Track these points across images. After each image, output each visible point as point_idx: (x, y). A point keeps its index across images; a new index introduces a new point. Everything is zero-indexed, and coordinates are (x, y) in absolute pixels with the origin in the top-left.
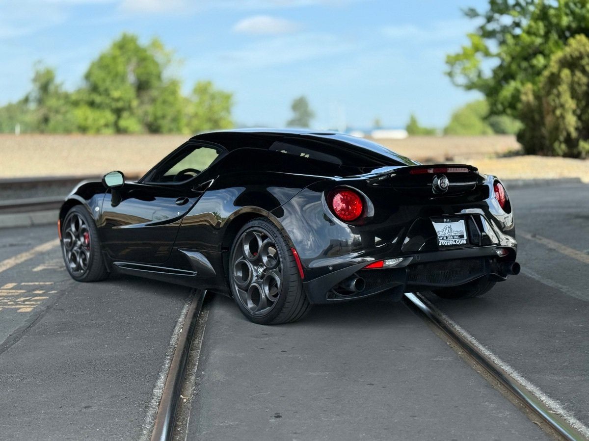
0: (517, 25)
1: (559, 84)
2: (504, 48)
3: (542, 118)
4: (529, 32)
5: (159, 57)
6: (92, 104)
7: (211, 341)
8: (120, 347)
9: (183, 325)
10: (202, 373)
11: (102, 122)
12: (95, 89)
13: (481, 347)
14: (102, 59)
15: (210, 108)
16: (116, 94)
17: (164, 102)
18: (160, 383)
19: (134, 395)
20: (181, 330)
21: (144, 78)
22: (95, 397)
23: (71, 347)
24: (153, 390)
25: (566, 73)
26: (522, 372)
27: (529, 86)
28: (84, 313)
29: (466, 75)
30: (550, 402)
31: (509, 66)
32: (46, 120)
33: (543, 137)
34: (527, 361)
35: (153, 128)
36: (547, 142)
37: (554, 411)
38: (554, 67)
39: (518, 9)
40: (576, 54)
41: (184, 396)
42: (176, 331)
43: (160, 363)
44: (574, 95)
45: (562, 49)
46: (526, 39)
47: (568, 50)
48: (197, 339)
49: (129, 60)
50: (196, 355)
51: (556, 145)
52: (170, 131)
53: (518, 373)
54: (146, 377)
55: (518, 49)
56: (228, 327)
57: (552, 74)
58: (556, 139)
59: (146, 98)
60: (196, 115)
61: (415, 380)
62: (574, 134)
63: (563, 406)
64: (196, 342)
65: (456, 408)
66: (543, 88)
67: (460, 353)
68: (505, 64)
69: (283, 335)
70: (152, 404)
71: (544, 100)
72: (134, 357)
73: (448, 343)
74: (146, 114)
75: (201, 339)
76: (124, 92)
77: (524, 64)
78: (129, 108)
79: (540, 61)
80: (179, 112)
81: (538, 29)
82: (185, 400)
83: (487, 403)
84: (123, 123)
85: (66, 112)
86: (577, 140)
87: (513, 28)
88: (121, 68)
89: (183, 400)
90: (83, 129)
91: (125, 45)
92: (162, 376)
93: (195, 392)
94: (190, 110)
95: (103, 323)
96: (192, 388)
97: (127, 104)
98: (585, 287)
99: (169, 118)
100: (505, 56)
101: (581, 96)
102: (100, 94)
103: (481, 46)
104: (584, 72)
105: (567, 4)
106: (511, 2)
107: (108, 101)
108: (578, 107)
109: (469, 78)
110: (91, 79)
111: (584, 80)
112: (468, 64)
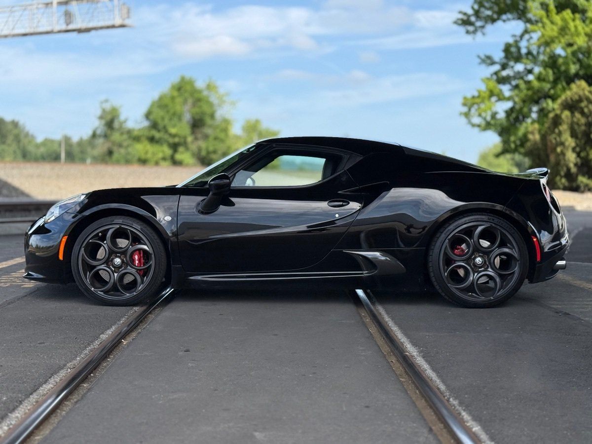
0: (530, 72)
1: (560, 124)
2: (516, 92)
4: (539, 78)
5: (213, 99)
6: (152, 140)
11: (160, 155)
12: (154, 126)
14: (161, 98)
16: (173, 131)
17: (216, 138)
18: (109, 331)
21: (197, 117)
22: (51, 338)
23: (51, 309)
24: (100, 335)
25: (566, 114)
27: (537, 126)
29: (482, 117)
31: (521, 109)
32: (110, 153)
35: (206, 161)
38: (557, 109)
39: (530, 57)
40: (576, 97)
41: (125, 341)
43: (117, 320)
44: (574, 135)
45: (566, 93)
46: (536, 84)
47: (569, 93)
49: (185, 101)
51: (558, 179)
54: (100, 327)
55: (530, 93)
57: (556, 117)
58: (558, 173)
59: (199, 136)
62: (574, 170)
66: (549, 127)
68: (517, 107)
70: (94, 343)
71: (548, 138)
74: (200, 149)
76: (181, 129)
77: (534, 107)
78: (185, 144)
79: (549, 104)
80: (229, 147)
81: (547, 76)
84: (178, 157)
85: (128, 146)
86: (576, 175)
87: (526, 75)
88: (178, 108)
89: (123, 343)
90: (143, 162)
91: (183, 88)
92: (114, 328)
93: (134, 338)
97: (182, 140)
99: (220, 152)
100: (517, 99)
101: (580, 136)
102: (159, 131)
103: (496, 91)
104: (582, 113)
105: (574, 54)
106: (524, 51)
107: (166, 137)
108: (577, 145)
109: (485, 119)
110: (151, 117)
111: (583, 121)
112: (483, 106)
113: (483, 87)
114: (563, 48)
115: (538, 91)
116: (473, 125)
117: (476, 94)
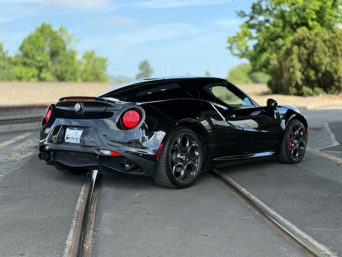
0: (267, 21)
1: (292, 54)
2: (260, 34)
3: (282, 74)
4: (274, 25)
5: (64, 38)
6: (25, 64)
7: (102, 207)
8: (44, 212)
9: (84, 196)
10: (97, 229)
11: (31, 74)
12: (26, 55)
13: (269, 209)
14: (30, 37)
15: (94, 67)
16: (39, 58)
17: (67, 63)
18: (71, 236)
19: (53, 245)
20: (82, 200)
21: (54, 50)
22: (27, 247)
23: (12, 212)
24: (65, 241)
25: (295, 48)
26: (299, 226)
27: (274, 56)
28: (20, 189)
29: (239, 49)
30: (320, 246)
31: (263, 44)
33: (282, 84)
34: (299, 218)
35: (61, 78)
36: (285, 87)
37: (324, 252)
38: (289, 45)
39: (268, 12)
40: (301, 37)
41: (86, 245)
42: (79, 201)
43: (70, 222)
44: (300, 61)
45: (293, 35)
46: (272, 28)
47: (296, 35)
48: (92, 206)
49: (46, 39)
50: (92, 216)
51: (290, 89)
52: (70, 80)
53: (296, 226)
54: (61, 232)
55: (268, 34)
56: (111, 198)
57: (288, 49)
58: (290, 85)
59: (56, 61)
60: (85, 71)
61: (233, 232)
62: (300, 83)
63: (329, 248)
64: (92, 208)
65: (263, 251)
66: (283, 56)
67: (257, 213)
68: (261, 43)
69: (147, 202)
70: (65, 252)
71: (283, 63)
72: (53, 218)
73: (248, 207)
74: (56, 70)
75: (95, 206)
76: (43, 57)
77: (272, 43)
78: (47, 66)
79: (280, 42)
80: (75, 69)
81: (279, 24)
82: (87, 248)
83: (281, 248)
84: (43, 75)
85: (9, 68)
86: (302, 86)
87: (265, 23)
88: (41, 43)
89: (85, 248)
90: (19, 79)
91: (44, 30)
92: (72, 231)
93: (93, 242)
94: (82, 68)
95: (33, 196)
96: (91, 239)
97: (45, 64)
98: (323, 170)
99: (70, 72)
100: (261, 38)
101: (304, 61)
102: (29, 58)
103: (248, 33)
104: (305, 47)
105: (295, 10)
106: (264, 8)
107: (34, 62)
108: (302, 67)
109: (241, 51)
110: (24, 49)
111: (306, 52)
112: (240, 43)
113: (239, 31)
114: (289, 7)
115: (273, 34)
116: (234, 55)
117: (235, 35)
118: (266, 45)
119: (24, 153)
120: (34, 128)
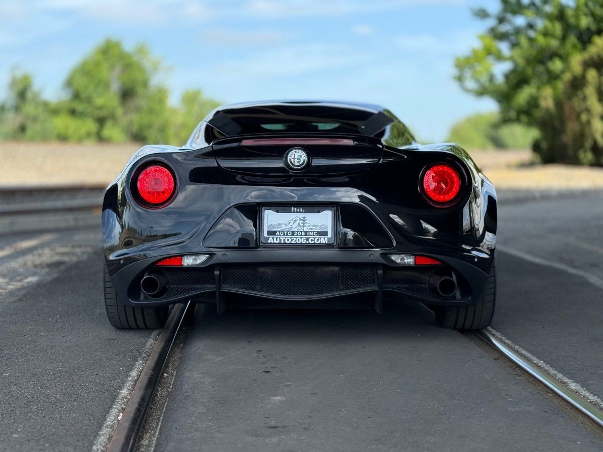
0: (531, 27)
1: (585, 85)
2: (518, 51)
3: (562, 122)
4: (546, 34)
6: (73, 113)
11: (83, 131)
12: (77, 96)
16: (99, 101)
17: (151, 111)
20: (121, 414)
21: (128, 86)
25: (592, 73)
27: (548, 91)
29: (477, 80)
31: (524, 70)
32: (23, 129)
35: (139, 138)
36: (570, 152)
38: (577, 70)
39: (533, 9)
42: (110, 420)
44: (601, 99)
46: (541, 40)
47: (593, 50)
49: (113, 67)
51: (581, 153)
52: (157, 141)
55: (534, 52)
56: (204, 410)
57: (575, 78)
58: (581, 146)
59: (131, 108)
62: (601, 141)
68: (519, 68)
71: (566, 104)
74: (131, 124)
75: (154, 436)
76: (108, 99)
77: (540, 68)
78: (113, 117)
79: (557, 65)
80: (166, 122)
81: (554, 31)
84: (106, 133)
85: (45, 121)
87: (527, 30)
88: (104, 75)
90: (63, 138)
91: (108, 51)
94: (178, 119)
97: (110, 113)
99: (156, 127)
100: (518, 60)
102: (82, 102)
103: (494, 50)
107: (90, 109)
109: (480, 83)
112: (479, 68)
113: (477, 45)
115: (542, 50)
116: (467, 90)
117: (470, 53)
118: (529, 71)
119: (19, 278)
120: (62, 224)
